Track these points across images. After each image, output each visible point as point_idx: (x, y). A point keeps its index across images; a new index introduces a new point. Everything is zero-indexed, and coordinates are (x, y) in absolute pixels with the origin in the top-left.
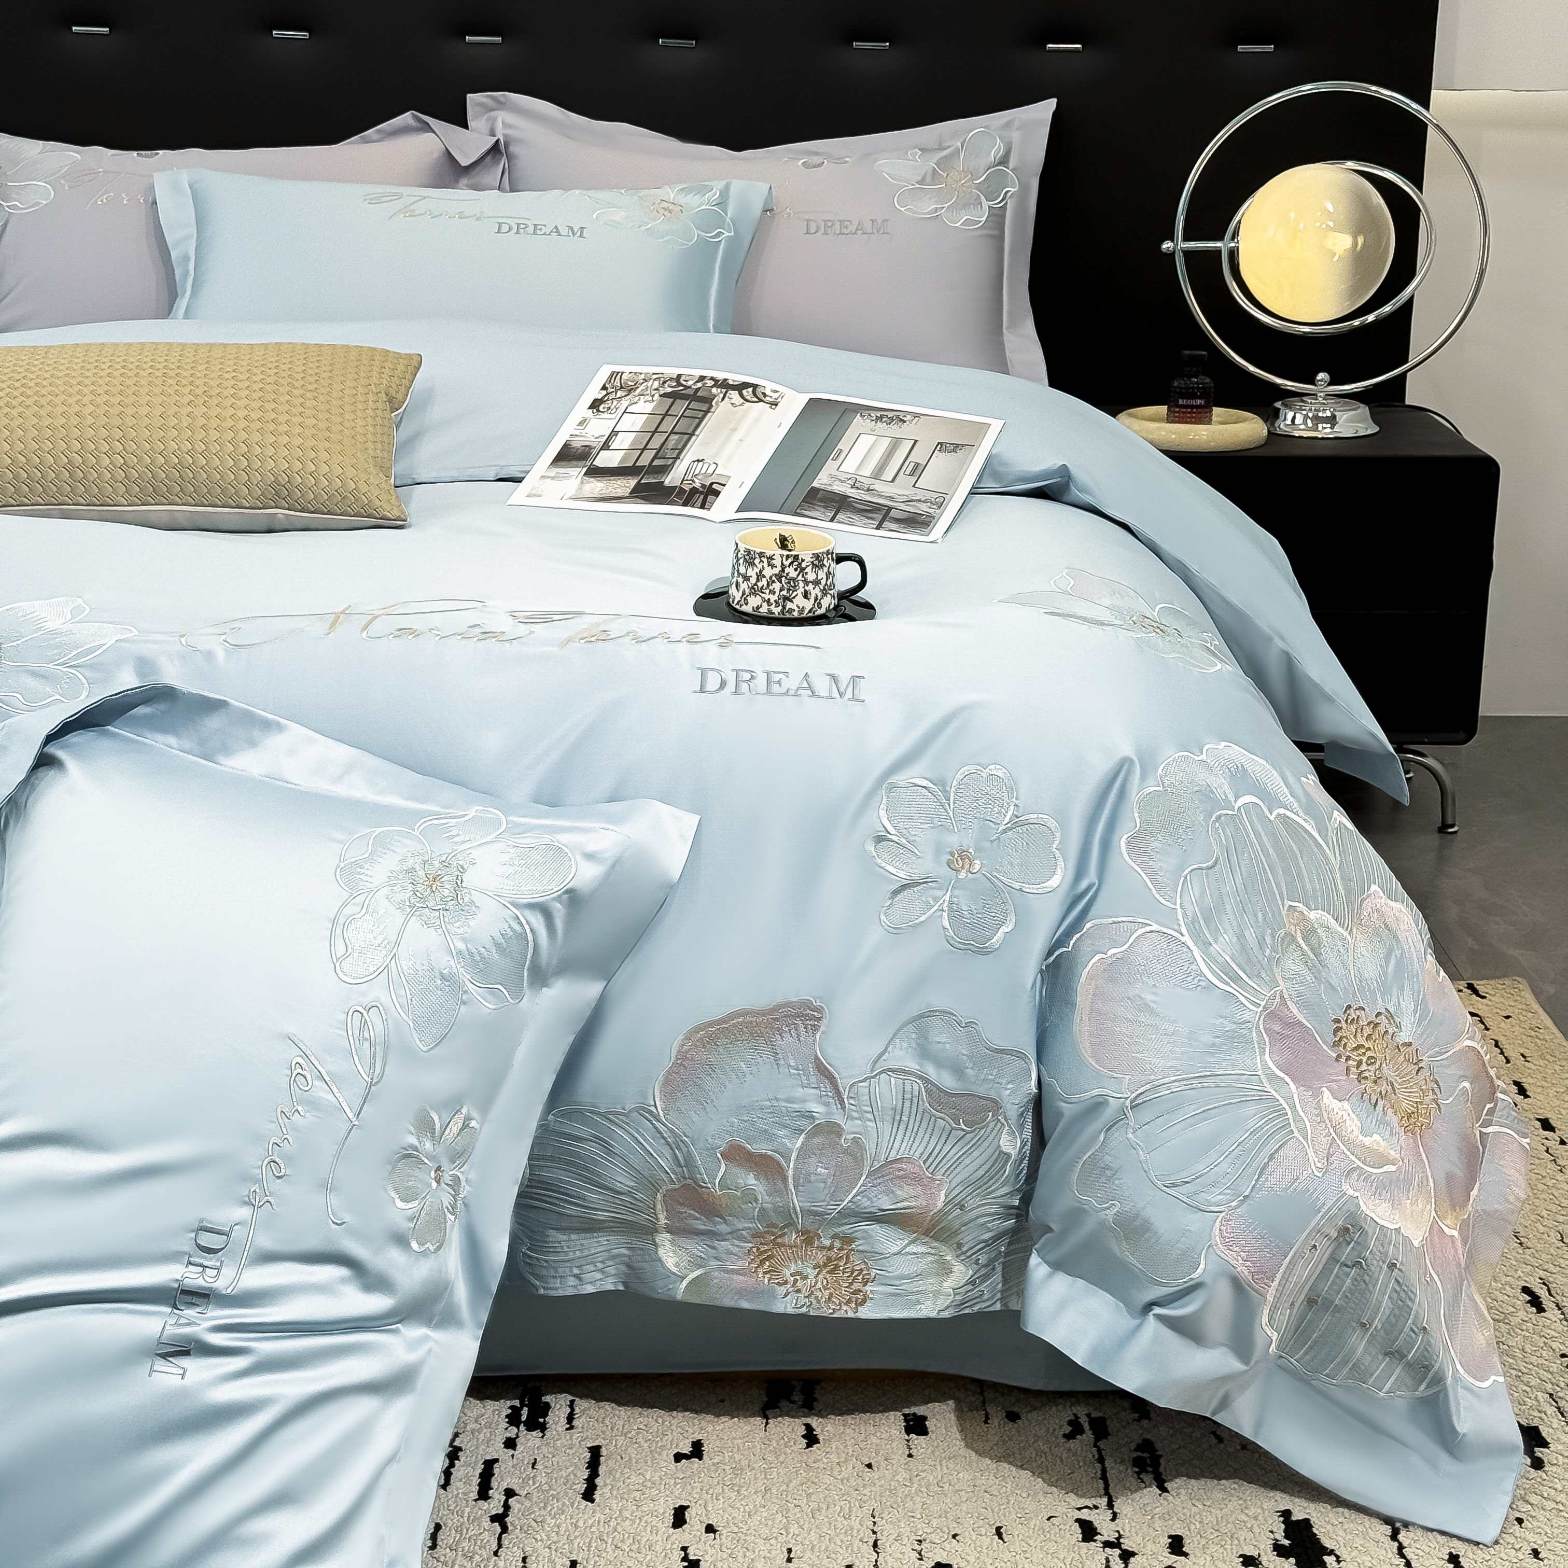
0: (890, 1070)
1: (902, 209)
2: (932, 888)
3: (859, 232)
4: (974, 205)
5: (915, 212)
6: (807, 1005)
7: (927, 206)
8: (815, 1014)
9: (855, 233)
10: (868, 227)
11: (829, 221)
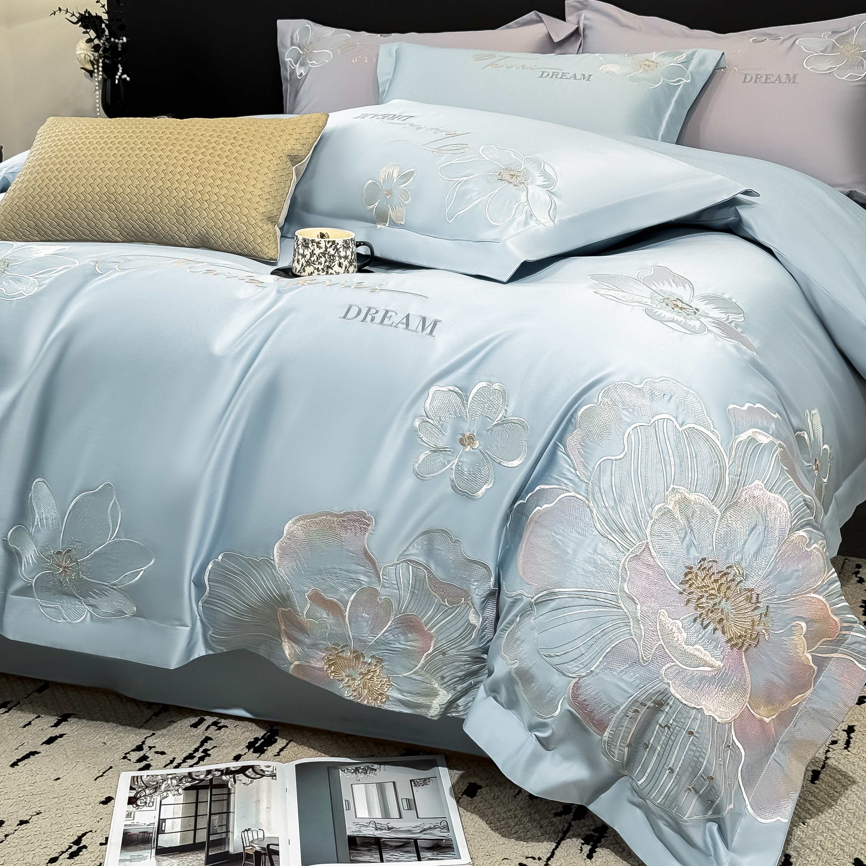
0: (409, 561)
1: (808, 68)
2: (449, 455)
3: (777, 82)
4: (858, 66)
5: (817, 70)
6: (363, 515)
7: (824, 66)
8: (367, 521)
9: (774, 83)
10: (783, 78)
11: (759, 75)
